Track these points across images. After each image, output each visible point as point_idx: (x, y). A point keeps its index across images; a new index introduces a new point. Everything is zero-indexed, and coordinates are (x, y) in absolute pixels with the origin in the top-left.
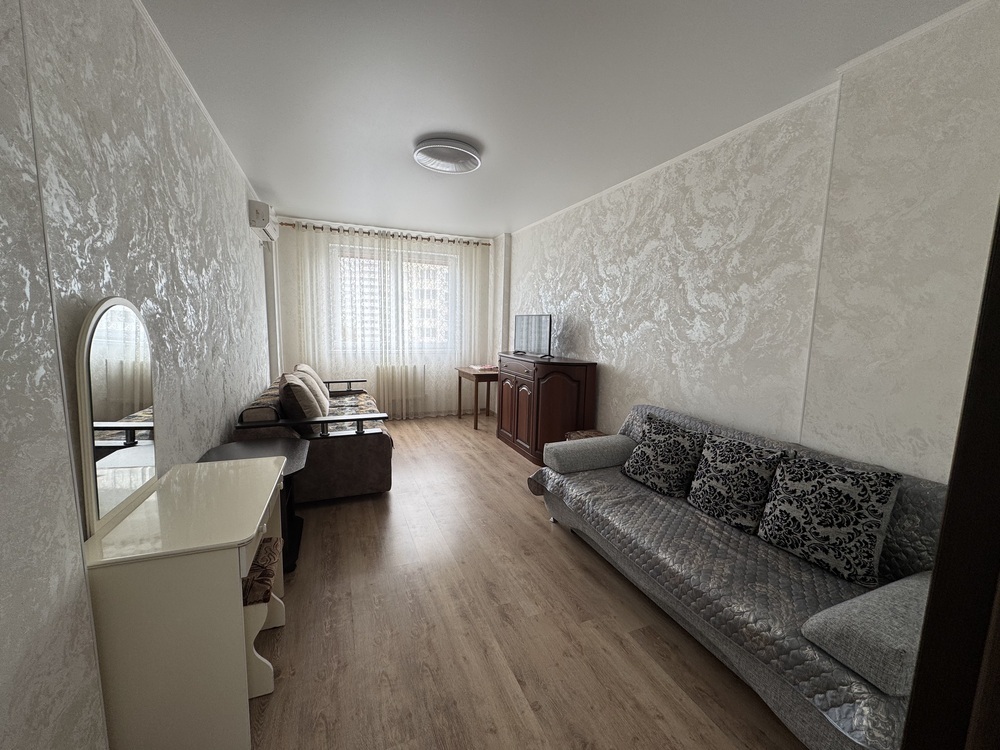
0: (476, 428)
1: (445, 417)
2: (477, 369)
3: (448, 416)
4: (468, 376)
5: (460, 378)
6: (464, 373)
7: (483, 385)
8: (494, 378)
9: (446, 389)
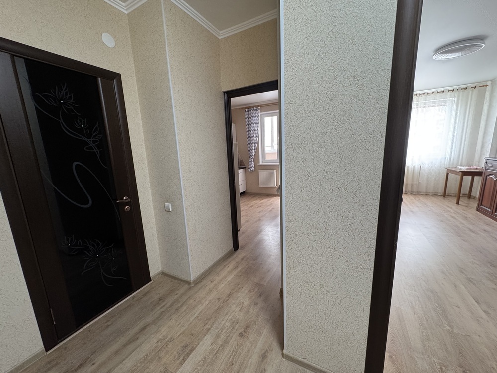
0: (458, 203)
1: (432, 195)
2: (464, 168)
3: (435, 195)
4: (455, 172)
5: (448, 174)
6: (451, 170)
7: (468, 179)
8: (479, 174)
9: (435, 179)
